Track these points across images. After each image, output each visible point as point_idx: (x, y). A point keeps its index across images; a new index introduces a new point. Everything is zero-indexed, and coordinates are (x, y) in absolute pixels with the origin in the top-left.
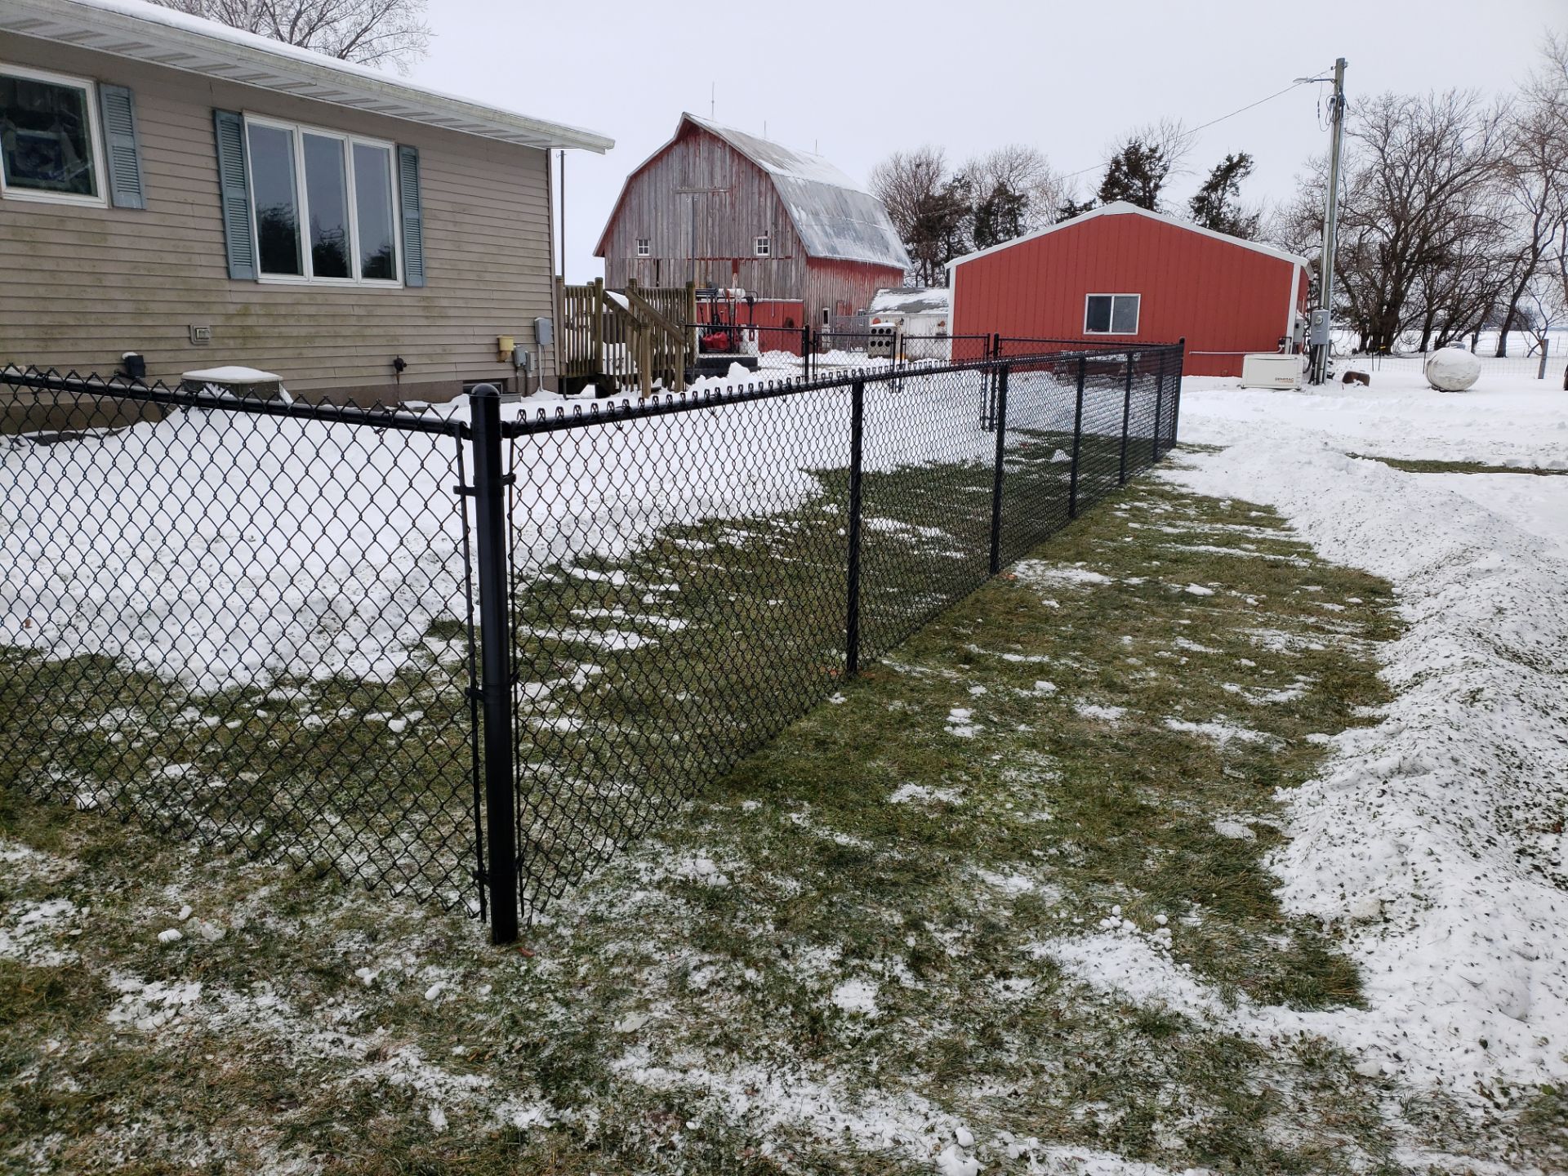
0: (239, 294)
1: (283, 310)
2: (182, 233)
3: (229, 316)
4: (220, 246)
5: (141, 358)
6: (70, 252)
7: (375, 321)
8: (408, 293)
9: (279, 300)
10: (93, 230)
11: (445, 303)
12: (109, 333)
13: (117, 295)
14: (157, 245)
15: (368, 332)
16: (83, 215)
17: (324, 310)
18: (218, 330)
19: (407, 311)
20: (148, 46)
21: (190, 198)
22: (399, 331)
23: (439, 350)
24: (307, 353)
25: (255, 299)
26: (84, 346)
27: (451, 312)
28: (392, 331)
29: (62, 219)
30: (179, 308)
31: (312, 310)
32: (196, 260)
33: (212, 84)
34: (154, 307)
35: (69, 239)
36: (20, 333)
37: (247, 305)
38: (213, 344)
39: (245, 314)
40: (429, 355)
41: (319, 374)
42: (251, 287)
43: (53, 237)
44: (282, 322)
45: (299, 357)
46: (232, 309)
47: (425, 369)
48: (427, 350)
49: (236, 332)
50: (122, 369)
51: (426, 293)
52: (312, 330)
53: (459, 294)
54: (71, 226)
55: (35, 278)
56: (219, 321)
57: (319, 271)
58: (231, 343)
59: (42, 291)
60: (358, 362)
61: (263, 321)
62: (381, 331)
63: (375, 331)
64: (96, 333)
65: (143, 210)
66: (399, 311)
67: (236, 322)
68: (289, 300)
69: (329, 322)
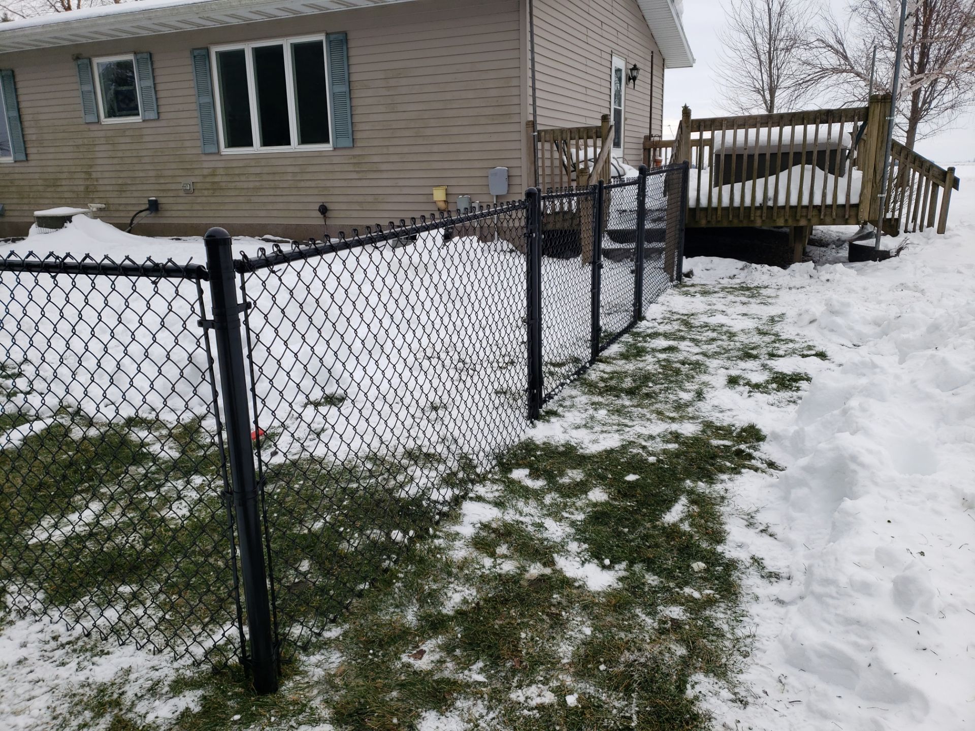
0: (208, 163)
1: (237, 171)
2: (178, 129)
3: (205, 176)
4: (198, 134)
5: (156, 201)
6: (128, 147)
7: (308, 177)
8: (338, 153)
9: (235, 164)
10: (137, 134)
11: (376, 159)
12: (145, 187)
14: (166, 138)
15: (302, 184)
16: (132, 127)
17: (266, 170)
18: (199, 185)
19: (337, 168)
21: (181, 107)
22: (329, 184)
23: (370, 199)
24: (254, 199)
25: (220, 165)
26: (136, 194)
27: (384, 167)
28: (322, 184)
29: (125, 130)
30: (178, 173)
31: (258, 170)
32: (188, 144)
34: (165, 173)
35: (128, 140)
36: (111, 188)
37: (215, 168)
38: (196, 193)
39: (213, 175)
41: (263, 214)
42: (217, 158)
43: (122, 140)
44: (237, 179)
45: (249, 202)
46: (206, 172)
47: (355, 214)
48: (360, 199)
49: (208, 186)
51: (356, 152)
52: (258, 184)
53: (392, 150)
54: (127, 133)
55: (115, 161)
56: (199, 179)
57: (266, 142)
58: (206, 193)
59: (118, 168)
60: (292, 207)
61: (225, 179)
62: (313, 184)
63: (308, 184)
64: (140, 187)
65: (158, 119)
66: (330, 168)
67: (208, 179)
68: (241, 164)
69: (270, 177)
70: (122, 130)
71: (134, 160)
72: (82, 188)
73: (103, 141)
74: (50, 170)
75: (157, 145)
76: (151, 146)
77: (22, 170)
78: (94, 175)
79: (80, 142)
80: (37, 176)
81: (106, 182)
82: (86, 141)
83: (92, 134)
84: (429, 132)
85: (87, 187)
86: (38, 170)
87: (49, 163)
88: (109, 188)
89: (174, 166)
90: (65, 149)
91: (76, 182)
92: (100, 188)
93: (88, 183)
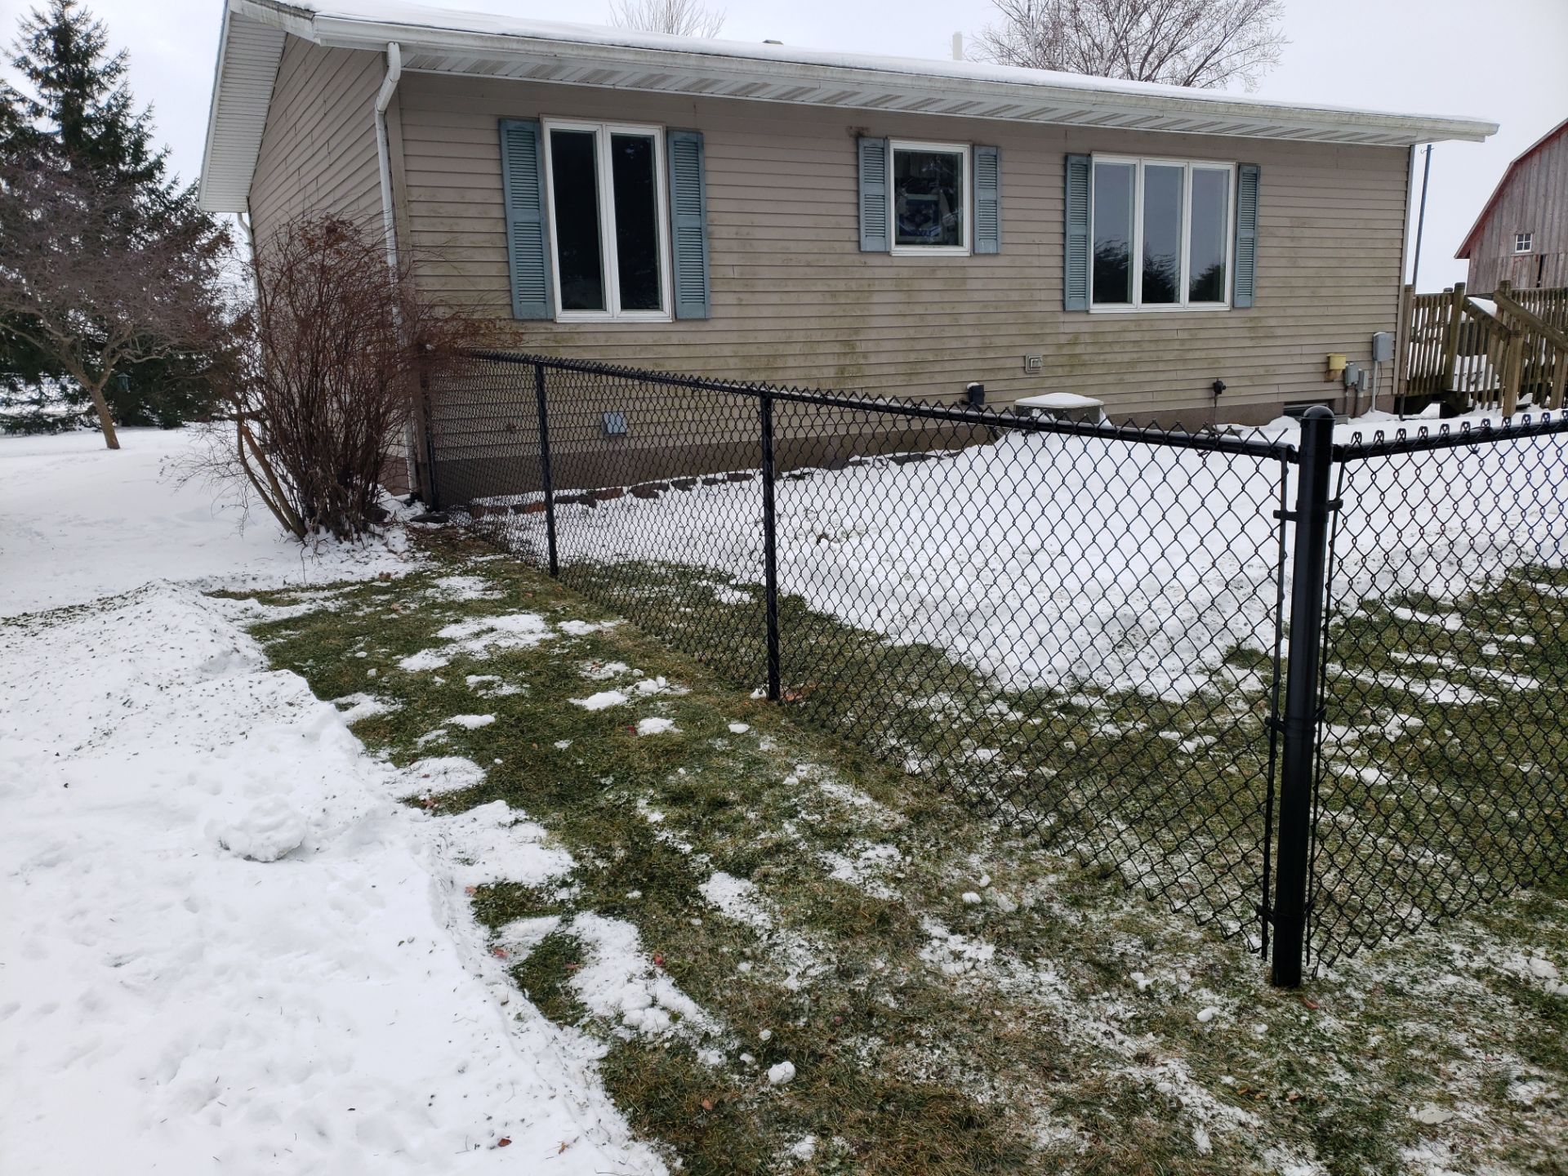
0: (1071, 325)
1: (1110, 338)
2: (1028, 272)
3: (1060, 346)
4: (1059, 281)
5: (981, 387)
6: (936, 297)
7: (1199, 345)
8: (1235, 314)
9: (1108, 328)
10: (956, 276)
11: (1273, 322)
12: (958, 366)
13: (969, 332)
14: (1005, 285)
15: (1190, 355)
16: (950, 264)
17: (1148, 336)
18: (1049, 359)
19: (1231, 333)
20: (979, 103)
21: (1037, 238)
22: (1220, 354)
23: (1261, 371)
24: (1128, 378)
25: (1085, 328)
26: (939, 379)
27: (1280, 332)
28: (1213, 354)
29: (934, 269)
30: (1019, 341)
31: (1137, 337)
32: (1038, 295)
33: (1067, 132)
34: (999, 341)
35: (939, 285)
36: (892, 370)
37: (1077, 334)
38: (1043, 372)
39: (1074, 343)
40: (1250, 377)
41: (1136, 398)
42: (1082, 318)
43: (926, 285)
44: (1108, 349)
45: (1120, 383)
46: (1063, 339)
47: (1245, 391)
48: (1251, 372)
49: (1064, 360)
50: (966, 398)
51: (1253, 313)
52: (1135, 356)
53: (1290, 312)
54: (940, 274)
55: (909, 321)
56: (1050, 351)
57: (1147, 298)
58: (1060, 371)
59: (912, 333)
60: (1177, 386)
62: (1203, 354)
63: (1197, 354)
64: (948, 366)
65: (997, 254)
66: (1223, 333)
67: (1065, 351)
68: (1117, 327)
69: (1153, 347)
70: (931, 269)
71: (946, 320)
72: (831, 372)
73: (888, 285)
74: (763, 337)
75: (990, 296)
76: (977, 296)
77: (689, 338)
78: (861, 347)
79: (841, 286)
80: (727, 351)
81: (883, 358)
82: (854, 285)
83: (868, 273)
84: (1324, 292)
85: (842, 369)
86: (733, 338)
87: (764, 324)
88: (886, 370)
89: (1013, 330)
90: (807, 298)
91: (821, 361)
92: (868, 371)
93: (842, 362)
